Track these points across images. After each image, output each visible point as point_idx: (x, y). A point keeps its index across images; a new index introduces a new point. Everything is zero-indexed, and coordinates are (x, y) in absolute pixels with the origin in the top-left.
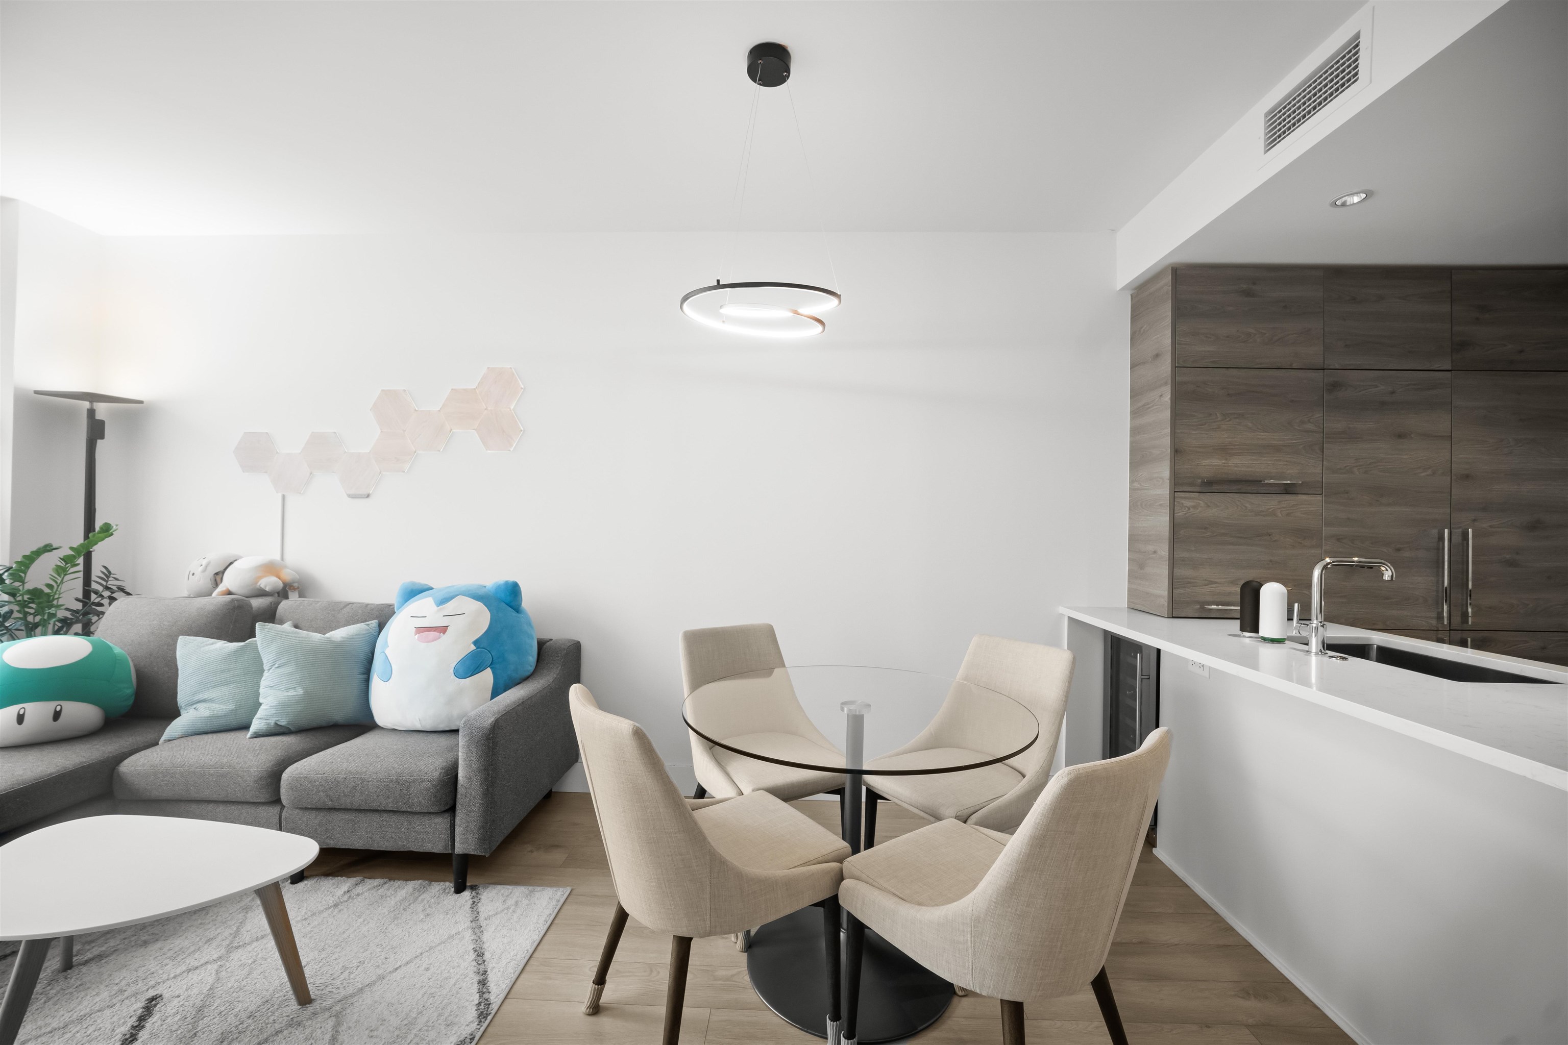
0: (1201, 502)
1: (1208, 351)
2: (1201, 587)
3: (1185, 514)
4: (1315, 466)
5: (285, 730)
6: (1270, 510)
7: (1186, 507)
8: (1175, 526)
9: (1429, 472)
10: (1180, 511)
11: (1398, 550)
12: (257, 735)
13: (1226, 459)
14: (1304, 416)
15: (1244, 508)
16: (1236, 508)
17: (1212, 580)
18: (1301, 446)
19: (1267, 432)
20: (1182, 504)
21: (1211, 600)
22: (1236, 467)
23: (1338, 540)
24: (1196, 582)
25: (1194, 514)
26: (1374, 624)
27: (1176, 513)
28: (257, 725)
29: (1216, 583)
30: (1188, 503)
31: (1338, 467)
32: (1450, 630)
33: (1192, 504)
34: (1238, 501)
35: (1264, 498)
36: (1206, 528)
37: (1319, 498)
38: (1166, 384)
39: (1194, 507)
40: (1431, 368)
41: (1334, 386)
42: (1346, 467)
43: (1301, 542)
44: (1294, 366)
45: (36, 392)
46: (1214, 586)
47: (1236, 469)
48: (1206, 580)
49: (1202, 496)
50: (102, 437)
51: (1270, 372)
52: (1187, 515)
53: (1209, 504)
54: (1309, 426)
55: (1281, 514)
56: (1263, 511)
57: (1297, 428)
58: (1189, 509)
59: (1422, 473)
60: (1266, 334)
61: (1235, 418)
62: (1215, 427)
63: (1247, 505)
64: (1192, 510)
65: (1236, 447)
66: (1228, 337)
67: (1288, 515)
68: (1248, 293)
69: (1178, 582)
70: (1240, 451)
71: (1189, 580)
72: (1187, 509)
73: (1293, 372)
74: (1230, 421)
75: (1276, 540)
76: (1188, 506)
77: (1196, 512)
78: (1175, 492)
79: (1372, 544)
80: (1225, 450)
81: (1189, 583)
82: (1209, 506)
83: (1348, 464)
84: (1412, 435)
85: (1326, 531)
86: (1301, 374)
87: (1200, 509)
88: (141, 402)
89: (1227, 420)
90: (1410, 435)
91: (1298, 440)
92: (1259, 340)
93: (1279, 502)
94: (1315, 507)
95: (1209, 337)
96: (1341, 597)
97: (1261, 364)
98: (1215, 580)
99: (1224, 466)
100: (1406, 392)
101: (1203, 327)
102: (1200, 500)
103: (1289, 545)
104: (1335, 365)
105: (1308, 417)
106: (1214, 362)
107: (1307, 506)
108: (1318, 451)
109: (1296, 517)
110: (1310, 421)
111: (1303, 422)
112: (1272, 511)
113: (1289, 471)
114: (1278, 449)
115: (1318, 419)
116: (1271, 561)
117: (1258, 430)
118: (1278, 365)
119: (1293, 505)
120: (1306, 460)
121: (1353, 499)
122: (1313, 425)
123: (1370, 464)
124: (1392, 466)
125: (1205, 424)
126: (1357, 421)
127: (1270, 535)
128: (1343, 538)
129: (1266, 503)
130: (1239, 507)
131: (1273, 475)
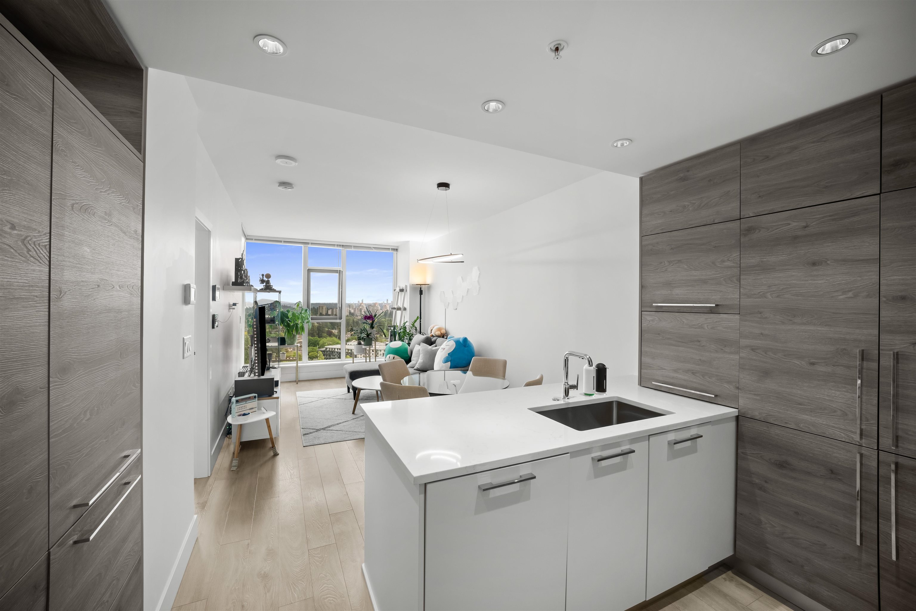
0: (656, 318)
1: (659, 223)
3: (648, 325)
4: (733, 293)
5: (419, 370)
6: (700, 324)
7: (648, 320)
8: (642, 332)
9: (850, 294)
10: (645, 322)
11: (813, 364)
12: (415, 370)
13: (671, 290)
14: (724, 256)
15: (682, 322)
16: (677, 322)
17: (662, 367)
18: (723, 279)
19: (696, 271)
20: (646, 318)
21: (662, 380)
22: (677, 295)
23: (753, 350)
25: (652, 325)
26: (786, 423)
27: (643, 324)
28: (415, 368)
29: (665, 369)
30: (649, 318)
31: (753, 293)
32: (878, 450)
33: (651, 318)
34: (678, 317)
35: (695, 316)
36: (659, 334)
37: (737, 317)
39: (653, 320)
41: (750, 230)
42: (759, 292)
43: (723, 348)
44: (716, 221)
45: (412, 285)
46: (664, 371)
48: (659, 366)
49: (657, 313)
50: (422, 294)
51: (699, 229)
52: (649, 325)
54: (728, 264)
55: (707, 327)
56: (695, 325)
57: (719, 266)
58: (650, 322)
60: (695, 203)
61: (676, 263)
62: (663, 270)
63: (684, 321)
64: (651, 322)
65: (677, 282)
66: (671, 211)
67: (712, 328)
68: (684, 179)
69: (644, 365)
70: (679, 285)
71: (651, 365)
72: (648, 322)
73: (715, 226)
75: (704, 346)
77: (654, 324)
78: (642, 311)
79: (784, 356)
80: (669, 285)
81: (650, 367)
82: (660, 320)
84: (828, 262)
85: (744, 342)
86: (721, 226)
87: (655, 322)
88: (429, 284)
89: (671, 265)
90: (826, 262)
91: (720, 274)
92: (691, 209)
93: (706, 319)
94: (734, 324)
95: (660, 214)
96: (755, 394)
97: (692, 225)
98: (664, 367)
99: (669, 295)
100: (821, 224)
101: (656, 209)
102: (656, 317)
103: (714, 350)
104: (750, 214)
105: (727, 257)
106: (662, 229)
107: (727, 322)
108: (736, 282)
109: (718, 330)
110: (728, 260)
111: (723, 261)
112: (701, 325)
113: (713, 297)
114: (704, 282)
115: (736, 257)
116: (700, 360)
117: (692, 270)
118: (705, 223)
119: (716, 321)
120: (727, 288)
121: (766, 318)
122: (731, 262)
123: (783, 289)
124: (806, 291)
125: (658, 269)
126: (770, 255)
127: (699, 342)
128: (757, 349)
129: (696, 319)
130: (679, 322)
131: (701, 300)
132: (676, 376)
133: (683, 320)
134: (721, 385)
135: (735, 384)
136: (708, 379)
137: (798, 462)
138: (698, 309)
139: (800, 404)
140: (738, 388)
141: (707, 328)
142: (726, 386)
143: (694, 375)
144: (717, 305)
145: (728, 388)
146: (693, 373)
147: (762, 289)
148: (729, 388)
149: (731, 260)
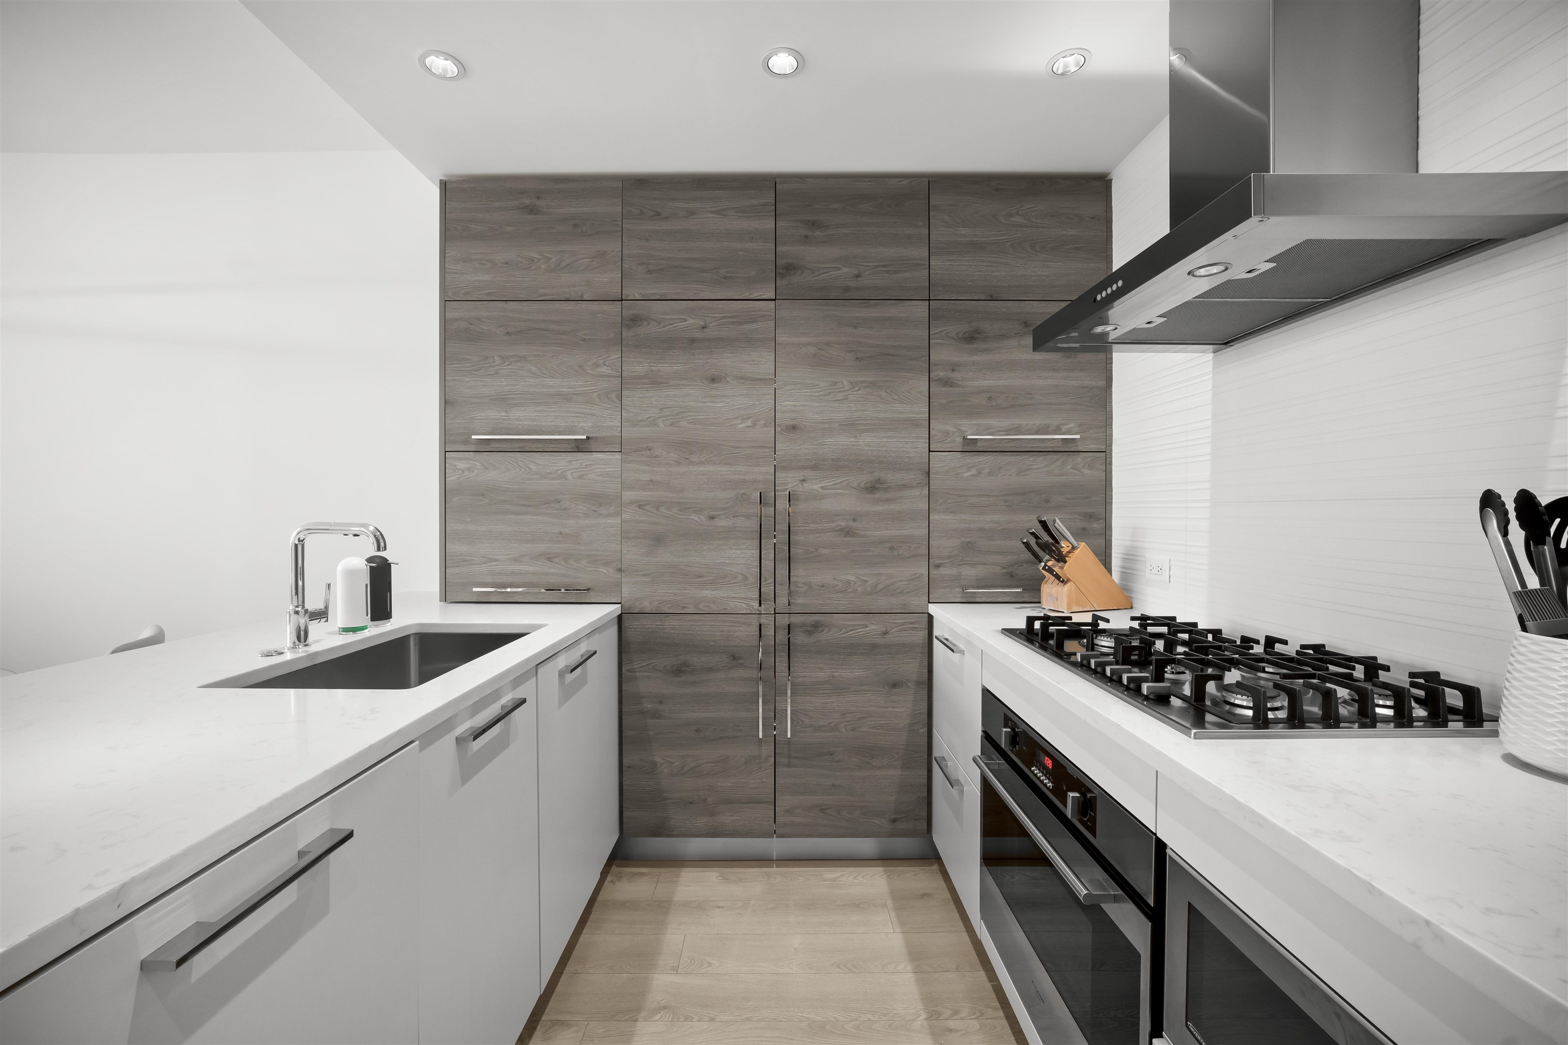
0: (477, 463)
1: (483, 281)
2: (479, 565)
3: (459, 478)
4: (611, 418)
6: (559, 472)
7: (460, 469)
8: (446, 493)
9: (749, 423)
10: (452, 474)
11: (712, 518)
13: (506, 411)
14: (597, 357)
15: (527, 469)
16: (518, 470)
17: (491, 557)
18: (595, 394)
19: (553, 378)
20: (455, 466)
21: (491, 581)
22: (518, 420)
23: (640, 507)
24: (472, 560)
25: (468, 478)
26: (684, 607)
27: (448, 477)
29: (496, 560)
30: (462, 465)
31: (639, 419)
32: (775, 613)
33: (466, 466)
34: (521, 461)
35: (551, 458)
36: (483, 495)
37: (618, 456)
39: (470, 470)
40: (752, 297)
41: (635, 320)
42: (648, 418)
43: (596, 509)
44: (586, 297)
46: (494, 563)
47: (518, 422)
48: (484, 557)
49: (478, 456)
51: (557, 305)
52: (461, 479)
53: (487, 465)
54: (604, 370)
56: (550, 474)
57: (589, 372)
58: (463, 472)
59: (740, 424)
60: (551, 258)
61: (516, 362)
62: (492, 373)
63: (533, 467)
64: (466, 473)
65: (517, 396)
66: (506, 263)
67: (581, 477)
68: (532, 210)
69: (451, 560)
70: (522, 401)
71: (464, 557)
72: (460, 472)
73: (584, 305)
74: (509, 365)
75: (566, 508)
76: (461, 468)
77: (472, 476)
78: (446, 452)
79: (680, 510)
80: (502, 400)
81: (466, 560)
82: (486, 468)
83: (652, 415)
84: (728, 379)
85: (628, 495)
86: (594, 306)
87: (476, 471)
89: (507, 363)
90: (726, 378)
91: (590, 386)
92: (543, 266)
93: (569, 462)
94: (612, 468)
95: (484, 264)
96: (644, 575)
97: (545, 295)
98: (495, 557)
99: (504, 420)
100: (720, 326)
101: (476, 252)
102: (476, 461)
103: (582, 513)
104: (636, 295)
105: (603, 359)
106: (489, 294)
107: (603, 466)
108: (615, 400)
109: (589, 480)
110: (604, 364)
111: (597, 365)
112: (562, 473)
113: (581, 425)
114: (567, 398)
115: (615, 361)
116: (561, 533)
117: (544, 376)
118: (567, 296)
119: (586, 465)
120: (602, 410)
121: (657, 456)
122: (609, 368)
123: (677, 414)
124: (704, 417)
125: (480, 369)
126: (661, 363)
127: (559, 502)
128: (646, 505)
129: (553, 463)
130: (523, 470)
131: (561, 429)
132: (518, 570)
133: (531, 466)
134: (595, 571)
135: (616, 565)
136: (574, 564)
137: (699, 659)
138: (555, 446)
139: (699, 577)
140: (620, 570)
141: (571, 478)
142: (601, 570)
143: (551, 561)
144: (588, 438)
145: (606, 574)
146: (548, 558)
147: (652, 413)
148: (606, 572)
149: (607, 365)
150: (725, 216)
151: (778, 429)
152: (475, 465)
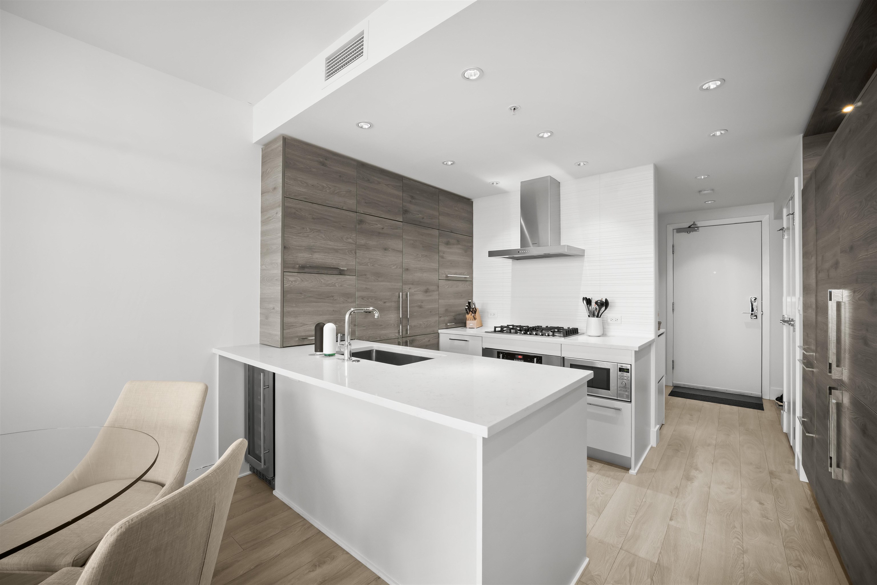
0: (298, 278)
1: (302, 191)
2: (299, 328)
4: (352, 261)
6: (333, 283)
7: (291, 281)
8: (284, 293)
9: (395, 267)
10: (287, 283)
11: (385, 303)
13: (312, 254)
14: (348, 235)
15: (320, 282)
16: (316, 282)
18: (347, 250)
19: (331, 241)
20: (288, 279)
21: (305, 335)
23: (362, 299)
24: (297, 325)
25: (295, 285)
26: (376, 338)
27: (285, 285)
29: (307, 325)
30: (291, 279)
31: (362, 262)
32: (402, 337)
33: (293, 279)
34: (318, 278)
35: (330, 277)
36: (301, 293)
37: (354, 277)
38: (279, 206)
39: (295, 281)
40: (396, 220)
41: (361, 222)
43: (347, 300)
44: (344, 208)
46: (306, 326)
47: (316, 260)
48: (301, 323)
49: (299, 275)
51: (333, 209)
52: (291, 286)
53: (303, 279)
54: (350, 240)
56: (330, 284)
57: (345, 241)
58: (292, 282)
59: (393, 267)
60: (331, 188)
61: (316, 232)
62: (306, 236)
63: (322, 281)
64: (293, 283)
65: (317, 248)
66: (313, 186)
67: (341, 286)
68: (323, 164)
69: (286, 326)
70: (319, 251)
71: (292, 324)
72: (291, 282)
73: (344, 212)
74: (313, 233)
75: (336, 299)
76: (291, 280)
78: (284, 272)
79: (375, 300)
80: (310, 249)
81: (293, 326)
82: (303, 281)
83: (366, 261)
85: (358, 294)
86: (347, 213)
87: (298, 282)
90: (389, 249)
91: (345, 247)
92: (328, 191)
93: (337, 279)
94: (353, 282)
95: (303, 183)
96: (364, 327)
97: (329, 204)
98: (306, 323)
99: (310, 258)
100: (388, 229)
101: (300, 177)
102: (298, 277)
103: (342, 302)
104: (362, 211)
106: (305, 198)
107: (350, 281)
108: (354, 253)
109: (344, 287)
110: (350, 238)
111: (348, 238)
113: (342, 263)
114: (336, 251)
115: (354, 237)
116: (333, 311)
117: (328, 240)
118: (337, 206)
119: (344, 281)
120: (349, 257)
121: (368, 278)
122: (352, 240)
123: (374, 262)
124: (382, 263)
125: (301, 233)
126: (369, 240)
127: (333, 297)
128: (364, 298)
129: (331, 279)
130: (318, 282)
131: (334, 264)
133: (321, 280)
138: (332, 272)
139: (381, 326)
140: (355, 325)
141: (337, 286)
144: (347, 269)
150: (389, 187)
151: (403, 270)
152: (298, 279)
